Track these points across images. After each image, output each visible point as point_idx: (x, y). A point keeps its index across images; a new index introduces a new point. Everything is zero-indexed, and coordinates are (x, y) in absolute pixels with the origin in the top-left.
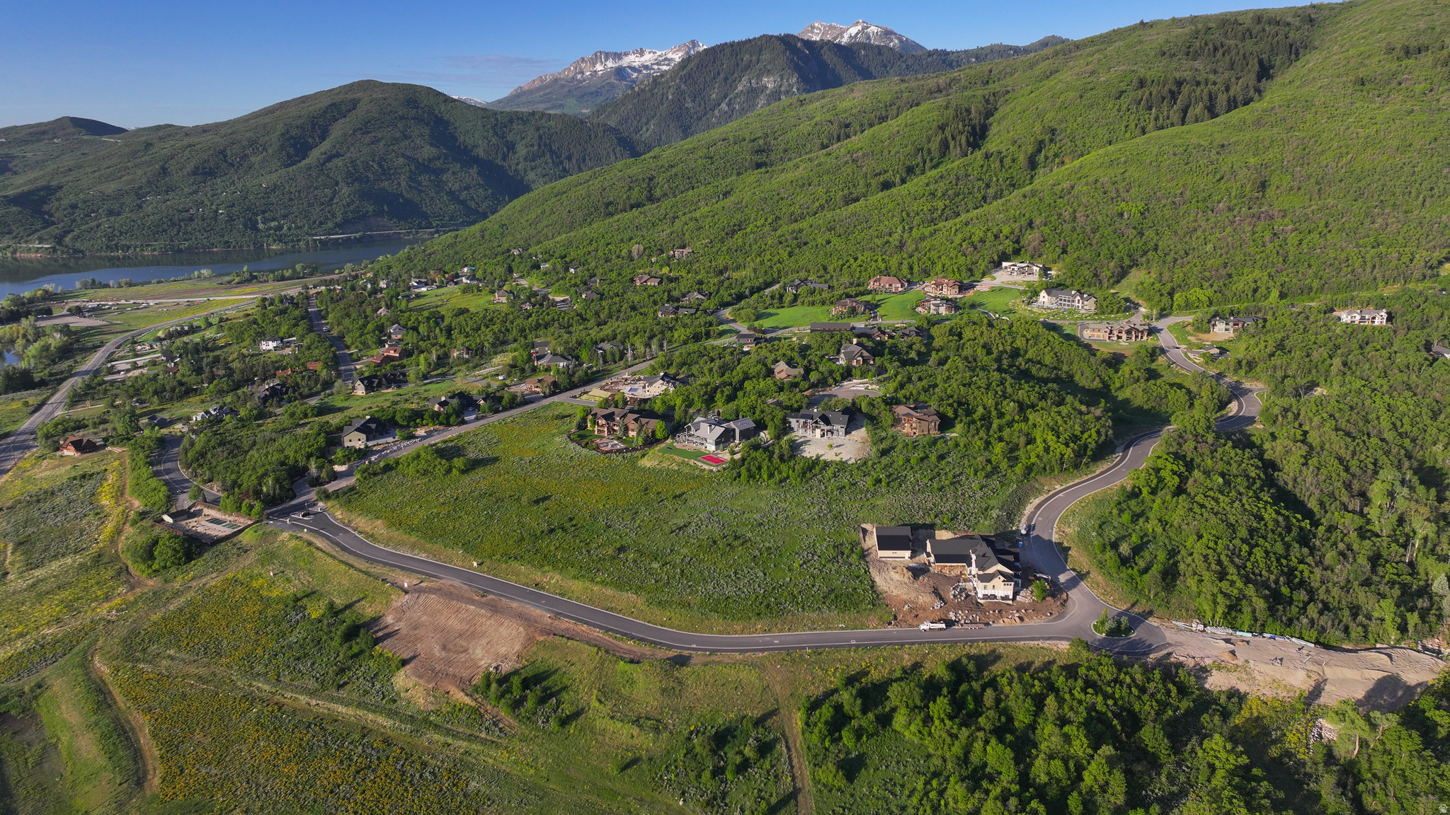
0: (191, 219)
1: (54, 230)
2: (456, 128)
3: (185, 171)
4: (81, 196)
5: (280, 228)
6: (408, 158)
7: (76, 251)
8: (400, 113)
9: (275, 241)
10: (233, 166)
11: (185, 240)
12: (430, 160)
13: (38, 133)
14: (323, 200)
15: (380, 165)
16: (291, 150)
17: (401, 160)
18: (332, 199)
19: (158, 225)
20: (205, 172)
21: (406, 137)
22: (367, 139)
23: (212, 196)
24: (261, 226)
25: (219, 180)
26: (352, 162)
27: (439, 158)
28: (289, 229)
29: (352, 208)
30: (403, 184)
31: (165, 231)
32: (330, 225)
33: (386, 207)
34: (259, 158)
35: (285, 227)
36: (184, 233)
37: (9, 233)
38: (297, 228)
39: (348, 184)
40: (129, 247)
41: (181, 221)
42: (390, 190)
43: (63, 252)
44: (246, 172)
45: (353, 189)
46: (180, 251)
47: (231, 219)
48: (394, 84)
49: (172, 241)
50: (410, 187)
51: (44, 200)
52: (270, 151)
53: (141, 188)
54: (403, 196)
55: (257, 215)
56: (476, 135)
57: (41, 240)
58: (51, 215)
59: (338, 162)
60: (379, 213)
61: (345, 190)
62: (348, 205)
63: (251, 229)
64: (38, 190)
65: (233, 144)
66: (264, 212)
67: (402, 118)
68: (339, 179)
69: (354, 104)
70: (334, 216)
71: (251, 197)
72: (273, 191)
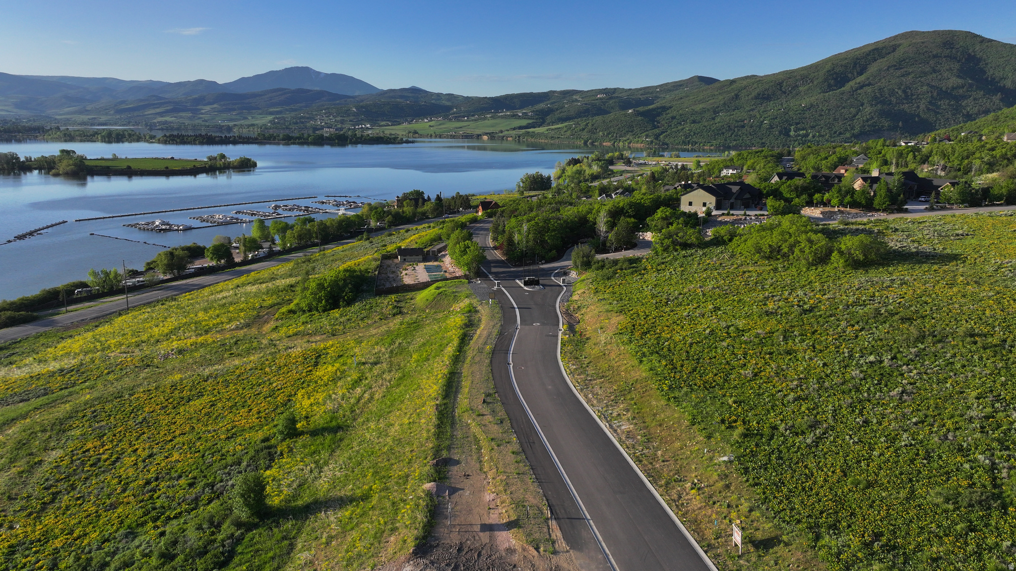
0: (743, 127)
1: (657, 131)
2: (987, 64)
3: (750, 97)
4: (681, 112)
5: (807, 135)
6: (932, 87)
7: (664, 144)
8: (935, 53)
9: (799, 144)
10: (785, 93)
11: (735, 140)
12: (953, 88)
13: (678, 85)
14: (847, 116)
15: (904, 91)
16: (832, 82)
17: (925, 88)
18: (855, 116)
19: (720, 130)
20: (764, 97)
21: (934, 71)
22: (899, 73)
23: (763, 112)
24: (792, 133)
25: (772, 102)
26: (880, 89)
27: (963, 87)
28: (814, 137)
29: (870, 123)
30: (922, 106)
31: (723, 133)
32: (848, 135)
33: (900, 124)
34: (806, 87)
35: (811, 135)
36: (735, 136)
37: (632, 132)
38: (820, 136)
39: (872, 105)
40: (696, 143)
41: (735, 127)
42: (908, 111)
43: (656, 144)
44: (793, 97)
45: (875, 109)
47: (771, 127)
48: (934, 32)
49: (726, 140)
50: (928, 109)
51: (659, 115)
52: (815, 83)
53: (718, 107)
54: (918, 116)
55: (792, 126)
56: (1007, 69)
57: (647, 136)
58: (659, 123)
59: (868, 89)
60: (894, 128)
61: (868, 109)
62: (867, 121)
63: (784, 135)
64: (658, 108)
65: (790, 78)
66: (797, 124)
67: (935, 56)
68: (865, 101)
69: (894, 48)
70: (853, 129)
71: (791, 113)
72: (809, 109)
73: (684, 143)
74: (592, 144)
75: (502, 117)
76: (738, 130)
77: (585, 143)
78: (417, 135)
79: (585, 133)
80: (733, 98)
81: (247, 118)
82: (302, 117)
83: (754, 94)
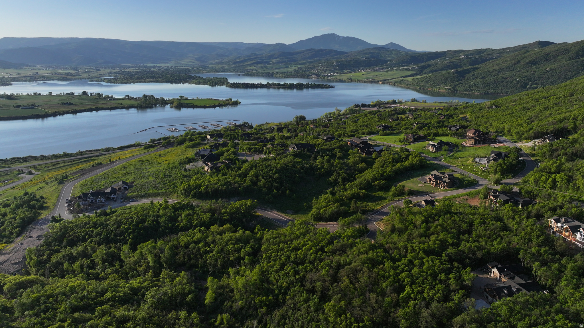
0: (503, 82)
1: (458, 83)
10: (547, 60)
14: (567, 77)
18: (572, 77)
20: (533, 63)
23: (522, 73)
24: (528, 86)
37: (445, 83)
46: (488, 94)
47: (518, 82)
51: (469, 73)
52: (569, 54)
53: (502, 69)
55: (531, 81)
57: (450, 86)
58: (464, 77)
64: (471, 68)
71: (536, 74)
72: (548, 71)
73: (466, 90)
74: (423, 89)
75: (402, 70)
76: (499, 84)
77: (420, 88)
78: (349, 81)
79: (423, 83)
80: (515, 63)
81: (288, 67)
82: (310, 68)
83: (528, 61)
